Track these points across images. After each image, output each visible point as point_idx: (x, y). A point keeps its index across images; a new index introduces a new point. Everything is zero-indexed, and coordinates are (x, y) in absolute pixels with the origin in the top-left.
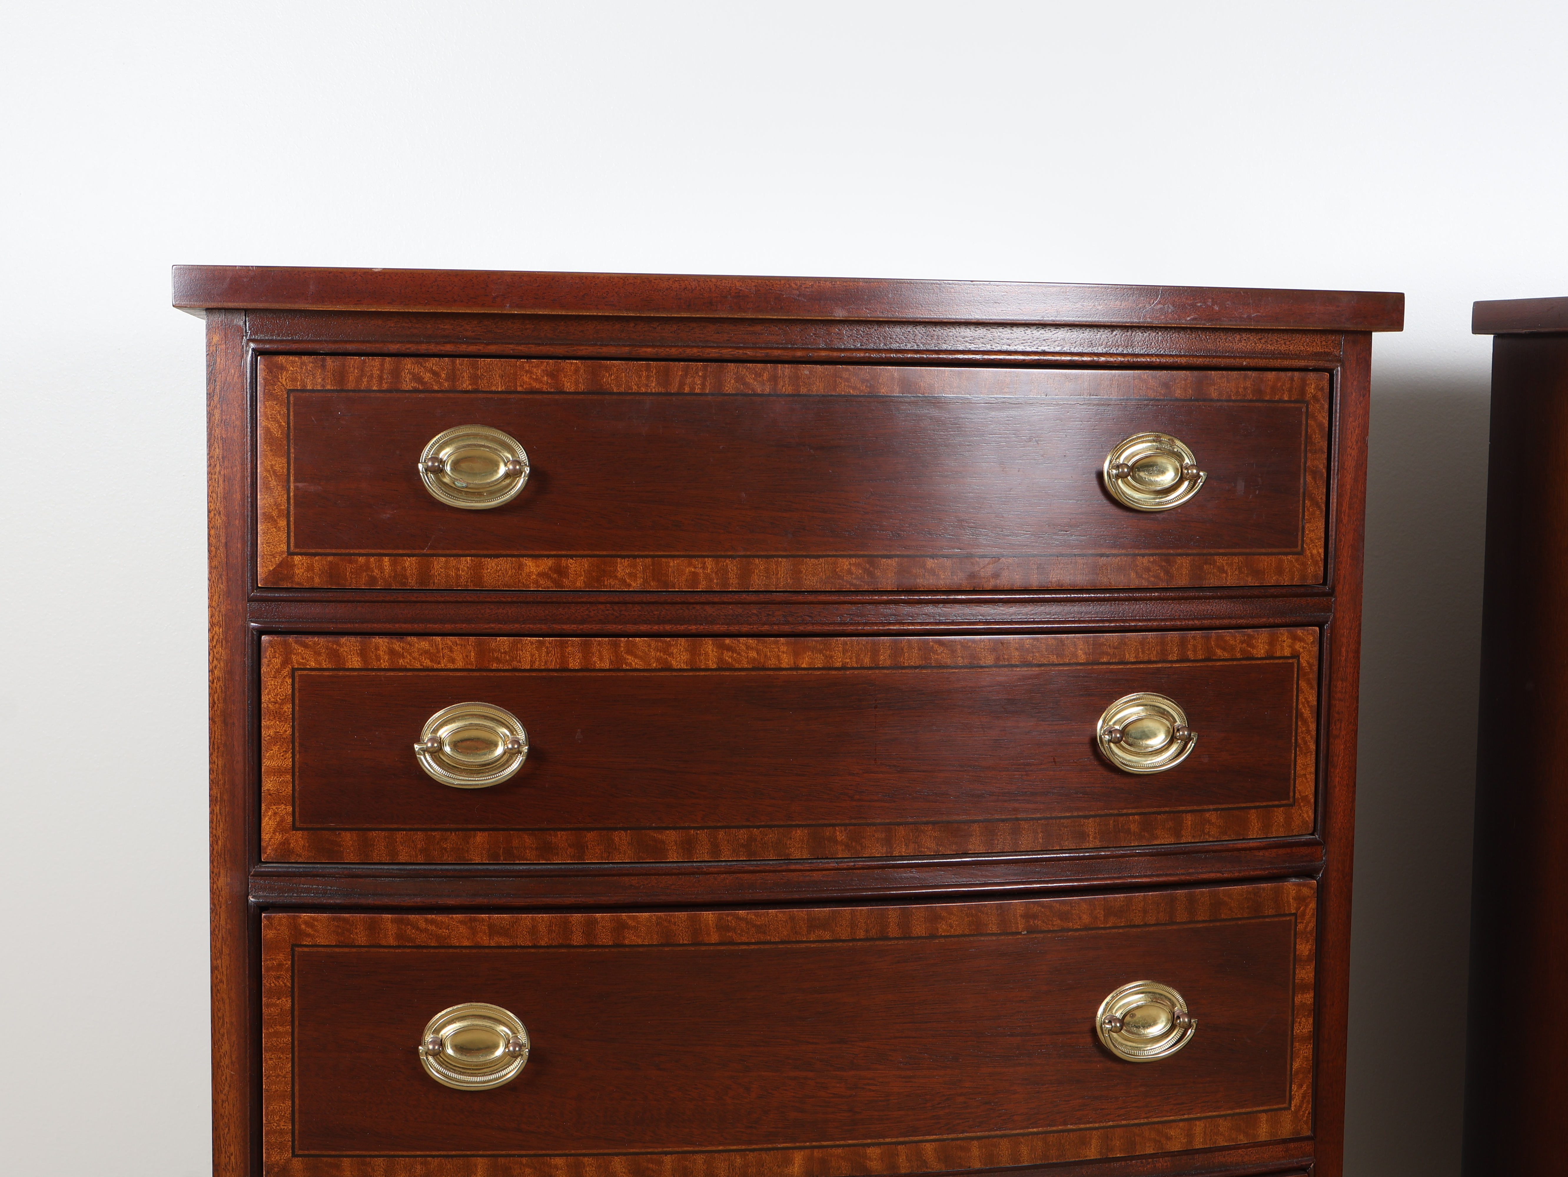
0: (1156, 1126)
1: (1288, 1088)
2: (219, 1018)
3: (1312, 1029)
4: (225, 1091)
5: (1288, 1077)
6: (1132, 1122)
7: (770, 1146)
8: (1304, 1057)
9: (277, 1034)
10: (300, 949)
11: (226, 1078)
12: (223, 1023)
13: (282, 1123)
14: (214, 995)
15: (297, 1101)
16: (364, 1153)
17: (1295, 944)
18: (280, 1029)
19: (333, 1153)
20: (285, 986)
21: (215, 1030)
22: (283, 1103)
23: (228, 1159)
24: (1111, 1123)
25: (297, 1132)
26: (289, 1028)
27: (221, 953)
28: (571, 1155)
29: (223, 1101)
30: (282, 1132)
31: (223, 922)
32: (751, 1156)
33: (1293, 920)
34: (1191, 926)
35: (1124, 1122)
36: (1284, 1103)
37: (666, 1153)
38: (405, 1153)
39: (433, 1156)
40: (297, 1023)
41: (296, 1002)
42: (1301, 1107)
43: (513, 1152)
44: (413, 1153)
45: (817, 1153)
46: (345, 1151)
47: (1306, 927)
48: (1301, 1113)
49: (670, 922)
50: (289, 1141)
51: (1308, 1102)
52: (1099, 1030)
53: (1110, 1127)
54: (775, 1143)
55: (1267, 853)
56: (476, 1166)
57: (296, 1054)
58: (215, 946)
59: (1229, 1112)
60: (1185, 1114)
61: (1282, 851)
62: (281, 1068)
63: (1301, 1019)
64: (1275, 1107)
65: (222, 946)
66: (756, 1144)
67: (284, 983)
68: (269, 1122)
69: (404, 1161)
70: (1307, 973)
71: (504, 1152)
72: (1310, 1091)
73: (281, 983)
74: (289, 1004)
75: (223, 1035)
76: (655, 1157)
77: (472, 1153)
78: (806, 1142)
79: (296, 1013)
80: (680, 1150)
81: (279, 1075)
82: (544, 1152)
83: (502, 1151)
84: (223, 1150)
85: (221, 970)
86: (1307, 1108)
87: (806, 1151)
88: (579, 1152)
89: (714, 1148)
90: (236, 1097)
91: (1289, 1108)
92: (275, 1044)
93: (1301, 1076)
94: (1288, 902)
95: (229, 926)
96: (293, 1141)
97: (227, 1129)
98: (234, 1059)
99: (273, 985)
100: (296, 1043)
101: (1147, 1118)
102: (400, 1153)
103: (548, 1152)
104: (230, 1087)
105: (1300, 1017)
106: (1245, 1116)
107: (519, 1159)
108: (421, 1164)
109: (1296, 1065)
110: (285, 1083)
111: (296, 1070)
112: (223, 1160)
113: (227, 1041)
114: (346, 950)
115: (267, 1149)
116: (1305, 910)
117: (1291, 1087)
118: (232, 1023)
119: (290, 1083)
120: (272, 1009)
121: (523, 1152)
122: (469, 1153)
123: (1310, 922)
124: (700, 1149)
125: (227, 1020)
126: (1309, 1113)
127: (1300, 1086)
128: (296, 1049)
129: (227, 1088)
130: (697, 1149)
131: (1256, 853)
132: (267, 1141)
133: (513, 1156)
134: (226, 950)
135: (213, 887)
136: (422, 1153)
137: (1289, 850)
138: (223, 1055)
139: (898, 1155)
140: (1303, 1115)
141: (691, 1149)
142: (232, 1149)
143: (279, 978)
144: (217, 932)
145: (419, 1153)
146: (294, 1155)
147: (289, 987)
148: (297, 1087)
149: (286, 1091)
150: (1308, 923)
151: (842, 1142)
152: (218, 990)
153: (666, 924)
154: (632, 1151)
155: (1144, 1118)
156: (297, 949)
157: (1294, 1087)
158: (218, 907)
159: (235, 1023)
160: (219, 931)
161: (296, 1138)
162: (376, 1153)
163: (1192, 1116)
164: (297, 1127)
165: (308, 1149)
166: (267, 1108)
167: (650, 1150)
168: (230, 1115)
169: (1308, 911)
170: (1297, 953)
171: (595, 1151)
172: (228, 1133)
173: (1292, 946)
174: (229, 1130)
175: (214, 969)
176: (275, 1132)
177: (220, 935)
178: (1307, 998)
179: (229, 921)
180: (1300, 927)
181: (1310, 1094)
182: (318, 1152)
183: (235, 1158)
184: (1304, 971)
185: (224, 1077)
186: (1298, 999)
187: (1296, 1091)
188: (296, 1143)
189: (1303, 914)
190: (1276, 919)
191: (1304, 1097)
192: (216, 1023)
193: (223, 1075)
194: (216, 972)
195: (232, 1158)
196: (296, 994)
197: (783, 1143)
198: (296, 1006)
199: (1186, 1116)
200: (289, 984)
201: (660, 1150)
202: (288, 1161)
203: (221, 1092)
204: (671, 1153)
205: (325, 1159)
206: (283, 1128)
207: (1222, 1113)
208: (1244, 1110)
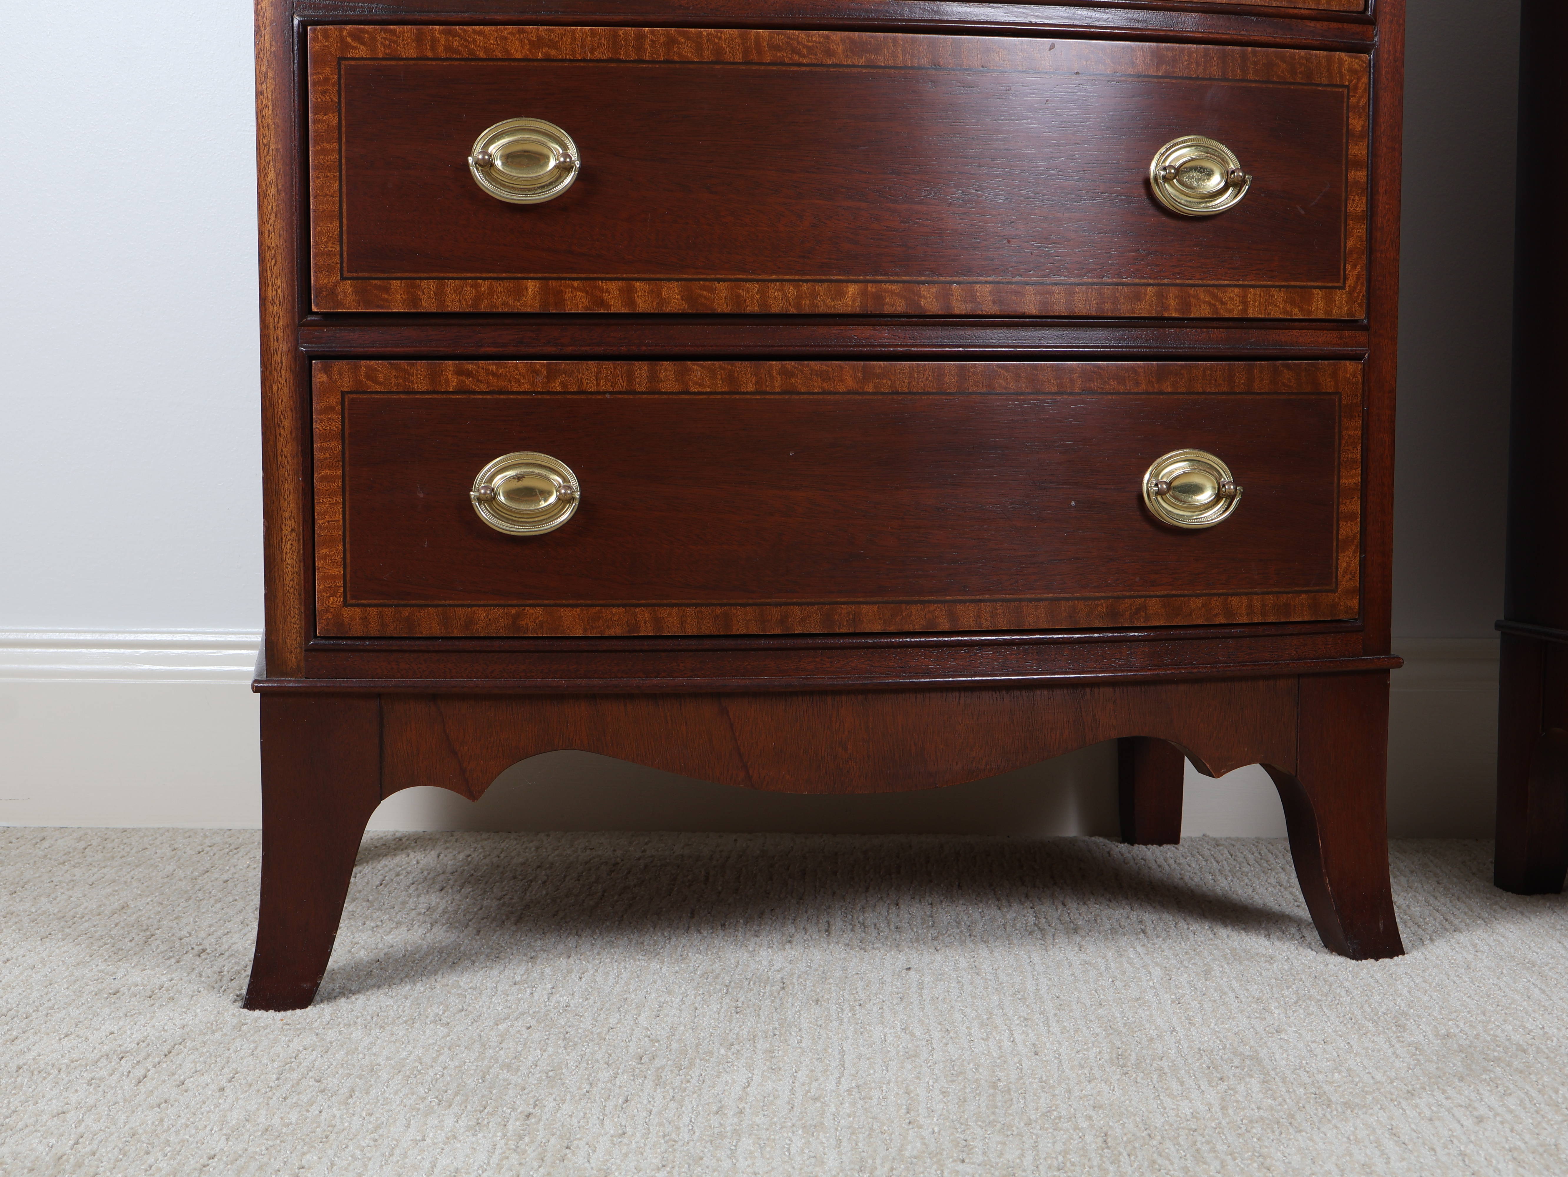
0: (1211, 289)
1: (1342, 267)
2: (265, 145)
3: (1365, 209)
4: (272, 222)
5: (1342, 255)
6: (1187, 282)
7: (823, 277)
8: (1357, 236)
9: (324, 152)
10: (347, 63)
11: (272, 208)
12: (269, 150)
13: (330, 245)
14: (260, 121)
15: (345, 221)
16: (414, 275)
17: (1348, 117)
18: (327, 146)
19: (382, 275)
20: (332, 101)
21: (260, 157)
22: (331, 224)
23: (274, 293)
24: (1166, 281)
25: (345, 254)
26: (336, 145)
27: (266, 78)
28: (623, 279)
29: (269, 231)
30: (329, 254)
31: (267, 45)
32: (805, 287)
33: (1346, 92)
34: (1244, 84)
35: (1178, 281)
36: (1338, 281)
37: (719, 280)
38: (455, 275)
39: (483, 279)
40: (344, 140)
41: (343, 117)
42: (1355, 287)
43: (564, 275)
44: (463, 275)
45: (871, 288)
46: (394, 273)
47: (1358, 102)
48: (1356, 295)
49: (720, 38)
50: (337, 263)
51: (1362, 284)
52: (1152, 181)
53: (1164, 285)
54: (829, 275)
55: (1319, 25)
56: (527, 289)
57: (344, 172)
58: (260, 70)
59: (1283, 283)
60: (1239, 280)
61: (1333, 25)
62: (328, 187)
63: (1355, 196)
64: (1330, 284)
65: (267, 69)
66: (810, 275)
67: (330, 98)
68: (317, 244)
69: (454, 283)
70: (1359, 149)
71: (555, 275)
72: (1364, 273)
73: (328, 98)
74: (336, 120)
75: (269, 163)
76: (707, 283)
77: (523, 275)
78: (860, 276)
79: (343, 129)
80: (733, 277)
81: (326, 195)
82: (595, 275)
83: (554, 273)
84: (270, 283)
85: (266, 95)
86: (1362, 290)
87: (860, 285)
88: (631, 276)
89: (767, 277)
90: (282, 227)
91: (1343, 288)
92: (322, 162)
93: (1355, 256)
94: (1340, 72)
95: (274, 49)
96: (341, 263)
97: (274, 261)
98: (280, 185)
99: (319, 100)
100: (343, 160)
101: (1202, 279)
102: (451, 275)
103: (599, 275)
104: (276, 216)
105: (1354, 194)
106: (1299, 290)
107: (570, 282)
108: (472, 286)
109: (1350, 244)
110: (333, 202)
111: (344, 189)
112: (271, 293)
113: (272, 169)
114: (393, 63)
115: (315, 272)
116: (1357, 84)
117: (1345, 266)
118: (277, 150)
119: (338, 202)
120: (319, 126)
121: (574, 275)
122: (519, 275)
123: (1362, 97)
124: (753, 277)
125: (272, 147)
126: (1363, 296)
127: (1354, 266)
128: (344, 167)
129: (273, 218)
130: (750, 277)
131: (1308, 23)
132: (315, 264)
133: (565, 279)
134: (271, 74)
135: (257, 9)
136: (472, 275)
137: (1340, 25)
138: (268, 184)
139: (952, 295)
140: (1358, 296)
141: (744, 277)
142: (279, 282)
143: (325, 92)
144: (262, 55)
145: (469, 275)
146: (343, 278)
147: (336, 102)
148: (345, 207)
149: (334, 211)
150: (1359, 98)
151: (896, 278)
152: (263, 116)
153: (716, 40)
154: (685, 276)
155: (1199, 279)
156: (343, 62)
157: (1349, 267)
158: (262, 29)
159: (281, 150)
160: (264, 54)
161: (345, 260)
162: (426, 275)
163: (1246, 283)
164: (345, 248)
165: (356, 272)
166: (315, 229)
167: (701, 276)
168: (277, 246)
169: (1360, 85)
170: (1350, 127)
171: (647, 276)
172: (275, 265)
173: (1345, 119)
174: (276, 262)
175: (259, 94)
176: (323, 254)
177: (265, 58)
178: (1359, 175)
179: (273, 43)
180: (1353, 100)
181: (1364, 276)
182: (366, 275)
183: (282, 291)
184: (1357, 148)
185: (270, 207)
186: (1352, 175)
187: (1350, 271)
188: (345, 265)
189: (1356, 88)
190: (1329, 89)
191: (1358, 277)
192: (262, 150)
193: (269, 204)
194: (261, 97)
195: (279, 291)
196: (343, 109)
197: (837, 275)
198: (343, 122)
199: (1240, 282)
200: (336, 100)
201: (713, 276)
202: (335, 285)
203: (268, 222)
204: (724, 280)
205: (374, 282)
206: (331, 249)
207: (1277, 283)
208: (1298, 284)
